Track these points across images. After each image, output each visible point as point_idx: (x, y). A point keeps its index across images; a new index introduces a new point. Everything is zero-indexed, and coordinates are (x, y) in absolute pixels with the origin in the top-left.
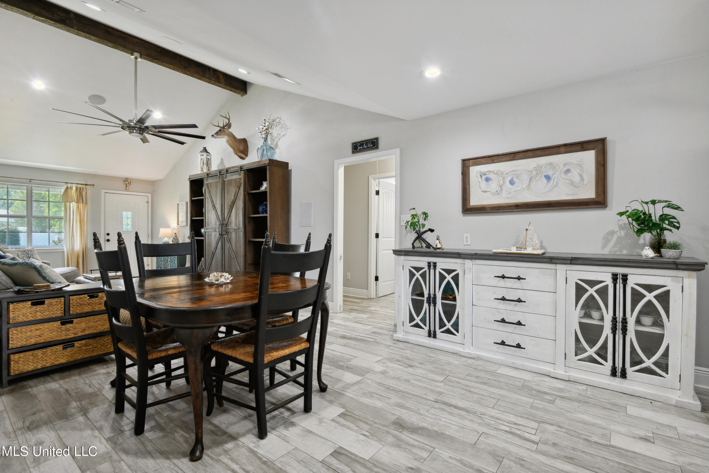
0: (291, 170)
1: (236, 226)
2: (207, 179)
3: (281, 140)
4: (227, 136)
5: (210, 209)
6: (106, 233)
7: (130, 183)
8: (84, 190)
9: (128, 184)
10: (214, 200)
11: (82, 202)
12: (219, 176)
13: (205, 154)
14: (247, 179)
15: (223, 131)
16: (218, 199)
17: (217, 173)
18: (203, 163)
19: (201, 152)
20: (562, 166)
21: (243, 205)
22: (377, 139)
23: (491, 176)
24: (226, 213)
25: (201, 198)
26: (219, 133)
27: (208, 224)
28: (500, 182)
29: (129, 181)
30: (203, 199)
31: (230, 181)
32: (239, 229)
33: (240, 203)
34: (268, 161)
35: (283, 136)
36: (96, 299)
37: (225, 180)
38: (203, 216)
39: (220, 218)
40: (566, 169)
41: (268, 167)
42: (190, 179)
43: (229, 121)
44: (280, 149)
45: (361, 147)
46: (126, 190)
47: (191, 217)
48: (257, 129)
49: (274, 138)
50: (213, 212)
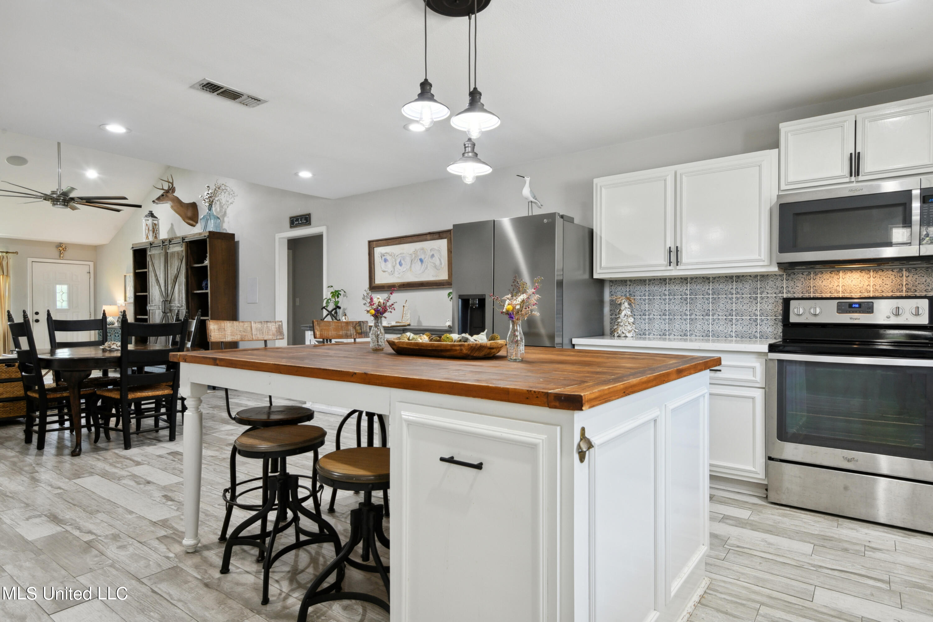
0: (238, 242)
1: (179, 303)
2: (150, 249)
3: (230, 207)
4: (171, 201)
5: (153, 284)
6: (34, 312)
7: (65, 249)
8: (4, 260)
9: (62, 251)
10: (158, 274)
11: (2, 274)
12: (162, 246)
13: (150, 219)
14: (189, 251)
15: (167, 196)
16: (162, 273)
17: (160, 244)
18: (149, 229)
19: (146, 216)
20: (429, 251)
21: (185, 280)
22: (309, 215)
23: (388, 257)
24: (170, 289)
25: (145, 270)
26: (161, 198)
27: (152, 301)
28: (393, 263)
29: (64, 247)
30: (146, 272)
31: (173, 254)
32: (182, 306)
33: (182, 279)
34: (208, 234)
35: (231, 203)
36: (13, 368)
37: (168, 251)
38: (146, 292)
39: (164, 294)
40: (431, 254)
41: (208, 239)
42: (133, 248)
43: (173, 185)
44: (228, 217)
45: (297, 223)
46: (60, 257)
47: (135, 292)
48: (200, 196)
49: (222, 204)
50: (157, 287)
